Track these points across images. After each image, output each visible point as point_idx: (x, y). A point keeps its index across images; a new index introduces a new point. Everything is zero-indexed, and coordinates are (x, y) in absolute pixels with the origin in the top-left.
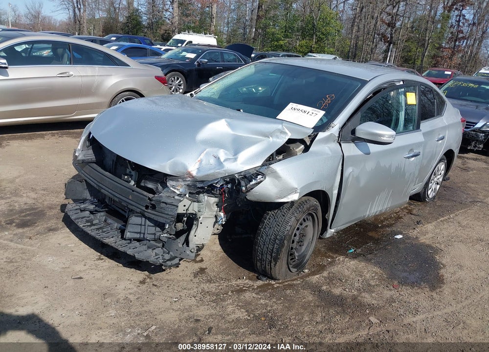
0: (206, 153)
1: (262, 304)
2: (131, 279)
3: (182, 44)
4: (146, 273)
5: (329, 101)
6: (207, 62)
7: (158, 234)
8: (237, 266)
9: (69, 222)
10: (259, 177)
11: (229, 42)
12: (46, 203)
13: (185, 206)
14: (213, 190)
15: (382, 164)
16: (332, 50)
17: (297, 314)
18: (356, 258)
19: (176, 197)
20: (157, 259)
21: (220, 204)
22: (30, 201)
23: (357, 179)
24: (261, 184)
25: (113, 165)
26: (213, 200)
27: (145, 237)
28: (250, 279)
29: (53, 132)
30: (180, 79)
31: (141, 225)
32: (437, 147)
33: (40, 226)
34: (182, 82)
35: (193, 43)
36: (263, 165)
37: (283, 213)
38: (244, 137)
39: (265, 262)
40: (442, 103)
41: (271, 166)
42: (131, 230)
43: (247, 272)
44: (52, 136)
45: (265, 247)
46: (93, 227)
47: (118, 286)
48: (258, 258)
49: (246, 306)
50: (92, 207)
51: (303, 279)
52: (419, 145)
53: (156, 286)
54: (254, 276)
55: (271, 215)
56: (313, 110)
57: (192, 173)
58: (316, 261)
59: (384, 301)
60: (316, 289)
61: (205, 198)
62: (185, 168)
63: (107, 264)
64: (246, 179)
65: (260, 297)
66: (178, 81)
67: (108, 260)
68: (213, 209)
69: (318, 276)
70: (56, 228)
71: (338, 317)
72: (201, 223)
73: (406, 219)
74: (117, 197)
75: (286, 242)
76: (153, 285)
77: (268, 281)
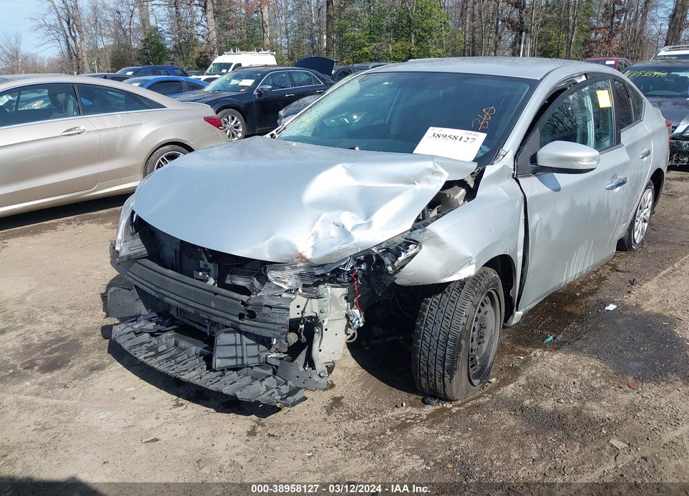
0: (323, 221)
1: (441, 442)
2: (233, 430)
3: (228, 69)
4: (254, 417)
5: (488, 117)
6: (271, 89)
7: (263, 355)
8: (388, 387)
9: (118, 353)
10: (411, 247)
11: (292, 59)
12: (78, 328)
13: (299, 306)
14: (338, 276)
15: (578, 203)
16: (439, 51)
17: (500, 451)
18: (558, 349)
19: (285, 295)
20: (271, 395)
21: (350, 297)
22: (54, 328)
23: (547, 229)
24: (415, 257)
25: (176, 257)
26: (341, 292)
27: (245, 363)
28: (413, 405)
29: (68, 218)
30: (236, 118)
31: (235, 345)
32: (642, 166)
33: (77, 366)
34: (239, 123)
35: (243, 66)
36: (413, 229)
37: (451, 299)
38: (376, 187)
39: (433, 377)
40: (639, 102)
41: (428, 227)
42: (221, 355)
43: (405, 394)
44: (68, 224)
45: (431, 354)
46: (160, 358)
47: (216, 444)
48: (422, 372)
49: (418, 448)
50: (151, 326)
51: (492, 393)
52: (624, 166)
53: (273, 436)
54: (417, 399)
55: (433, 303)
56: (467, 134)
57: (304, 254)
58: (503, 363)
59: (622, 411)
60: (516, 407)
61: (328, 290)
62: (293, 247)
63: (190, 412)
64: (389, 253)
65: (435, 432)
66: (234, 122)
67: (191, 405)
68: (341, 305)
69: (512, 385)
70: (101, 364)
71: (562, 447)
72: (326, 330)
73: (613, 279)
74: (192, 305)
75: (463, 342)
76: (269, 435)
77: (441, 404)
